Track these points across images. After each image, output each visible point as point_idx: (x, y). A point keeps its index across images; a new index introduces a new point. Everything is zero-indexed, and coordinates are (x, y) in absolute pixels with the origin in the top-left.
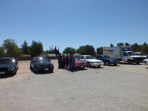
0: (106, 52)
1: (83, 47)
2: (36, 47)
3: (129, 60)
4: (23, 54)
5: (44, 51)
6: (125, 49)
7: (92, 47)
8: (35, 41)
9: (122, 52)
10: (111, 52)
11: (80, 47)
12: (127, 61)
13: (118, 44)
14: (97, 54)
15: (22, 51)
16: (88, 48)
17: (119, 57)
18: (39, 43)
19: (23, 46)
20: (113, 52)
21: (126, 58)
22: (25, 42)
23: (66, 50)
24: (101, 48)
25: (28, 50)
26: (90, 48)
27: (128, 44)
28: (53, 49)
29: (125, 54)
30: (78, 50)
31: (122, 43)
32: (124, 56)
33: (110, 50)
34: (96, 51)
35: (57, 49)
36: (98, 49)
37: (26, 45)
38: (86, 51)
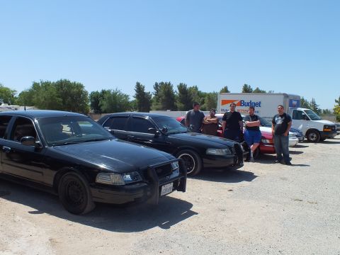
6: (293, 102)
7: (80, 86)
11: (36, 86)
13: (156, 84)
16: (65, 88)
26: (75, 90)
33: (247, 101)
38: (61, 100)
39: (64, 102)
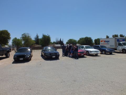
0: (103, 42)
1: (83, 38)
2: (45, 39)
3: (123, 50)
4: (35, 45)
5: (51, 42)
6: (120, 40)
8: (44, 35)
9: (117, 42)
10: (107, 43)
11: (80, 39)
12: (121, 50)
13: (113, 35)
14: (94, 44)
15: (35, 42)
16: (87, 39)
17: (114, 47)
18: (47, 36)
19: (35, 38)
20: (108, 43)
21: (120, 48)
22: (37, 35)
23: (69, 41)
24: (98, 39)
25: (40, 41)
26: (89, 39)
27: (122, 35)
28: (58, 41)
29: (120, 45)
30: (79, 41)
31: (117, 35)
32: (118, 46)
33: (106, 41)
34: (94, 42)
35: (62, 40)
36: (96, 40)
37: (38, 38)
38: (85, 42)
39: (86, 42)
